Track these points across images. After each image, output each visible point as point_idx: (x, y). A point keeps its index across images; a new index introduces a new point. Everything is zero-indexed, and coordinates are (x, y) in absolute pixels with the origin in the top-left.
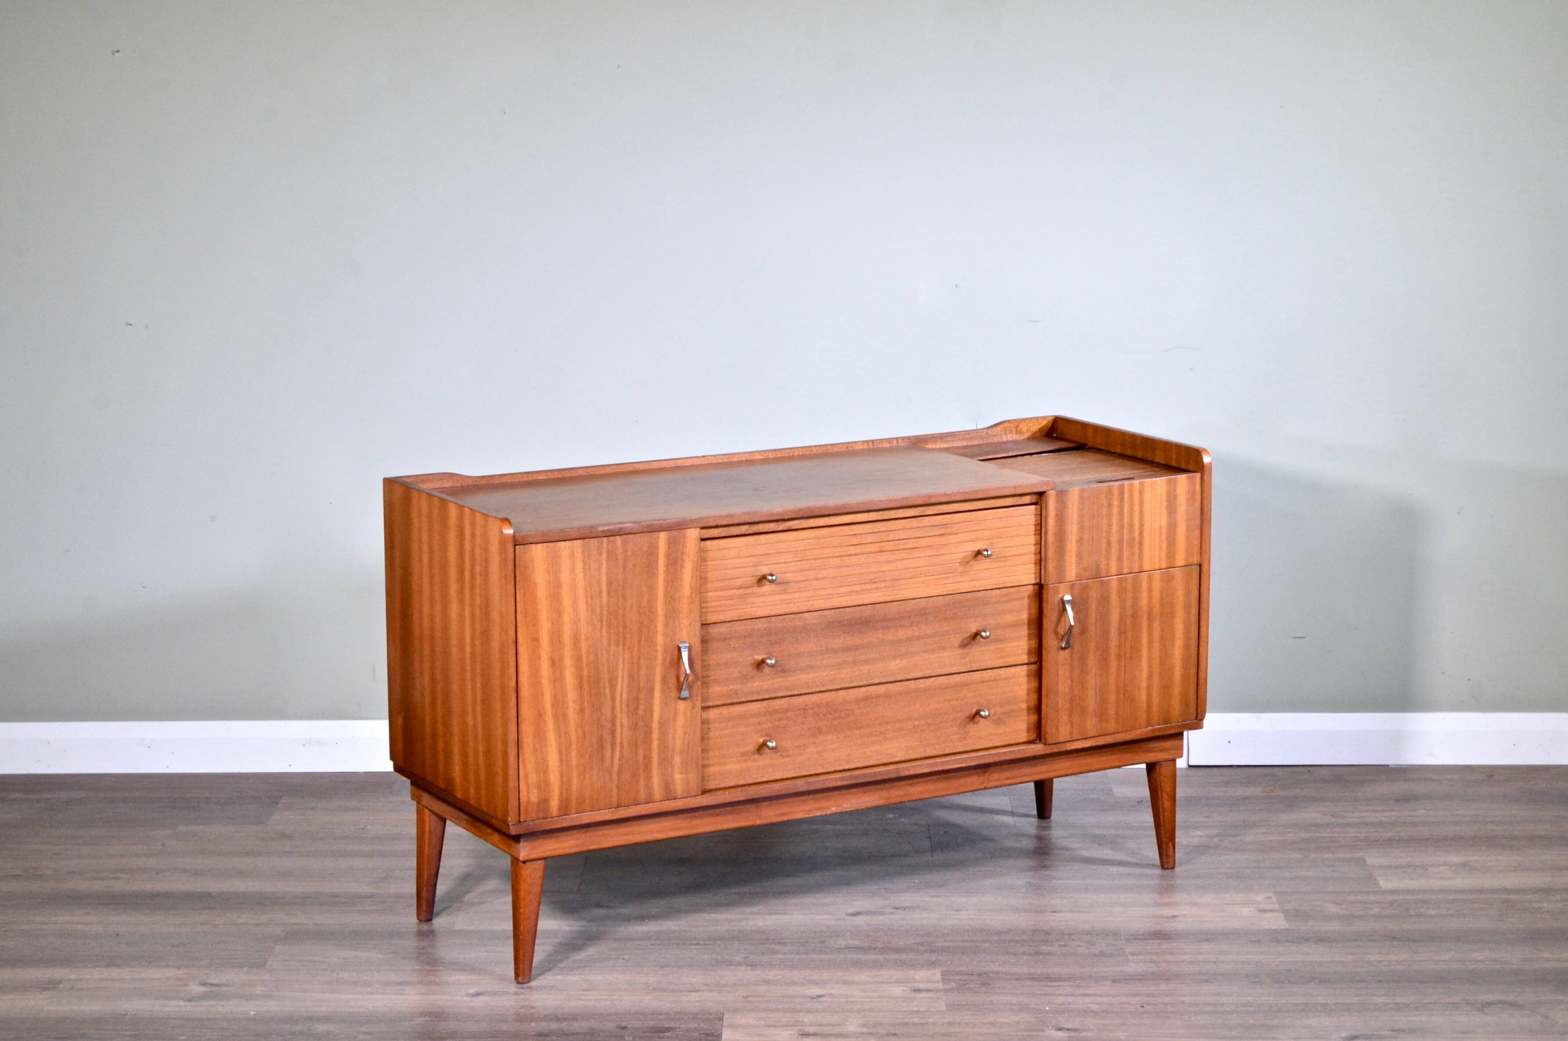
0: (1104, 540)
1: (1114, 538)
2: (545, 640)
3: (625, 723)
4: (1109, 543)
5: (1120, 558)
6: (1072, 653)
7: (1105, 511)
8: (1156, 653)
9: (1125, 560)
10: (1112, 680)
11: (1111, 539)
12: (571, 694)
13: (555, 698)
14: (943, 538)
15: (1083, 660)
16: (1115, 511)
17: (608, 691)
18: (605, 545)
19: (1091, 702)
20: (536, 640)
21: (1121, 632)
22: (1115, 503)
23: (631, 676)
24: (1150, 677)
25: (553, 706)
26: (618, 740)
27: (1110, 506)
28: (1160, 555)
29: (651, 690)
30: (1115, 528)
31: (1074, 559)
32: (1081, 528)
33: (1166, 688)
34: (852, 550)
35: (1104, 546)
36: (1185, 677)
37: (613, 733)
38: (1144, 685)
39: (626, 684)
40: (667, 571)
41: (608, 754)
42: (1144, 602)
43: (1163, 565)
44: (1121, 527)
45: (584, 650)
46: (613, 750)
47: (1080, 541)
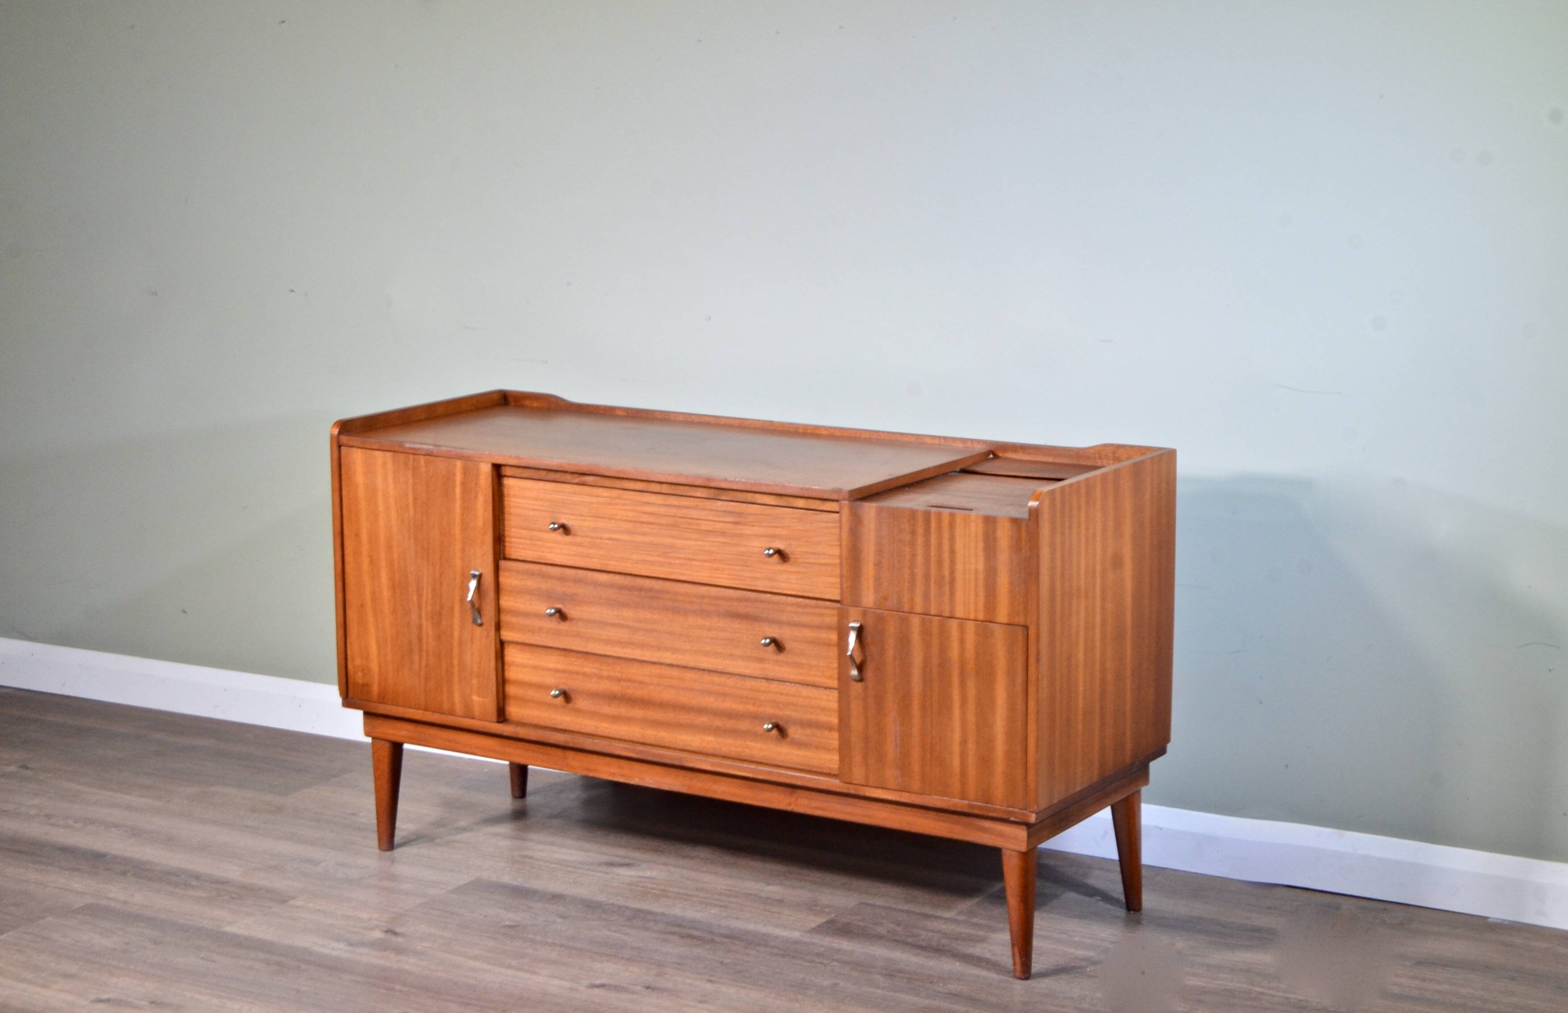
0: (907, 571)
1: (919, 572)
2: (364, 537)
3: (430, 633)
4: (913, 575)
5: (926, 596)
6: (866, 689)
7: (907, 537)
8: (971, 717)
9: (932, 599)
10: (916, 732)
11: (915, 570)
12: (386, 594)
13: (373, 593)
14: (739, 527)
15: (879, 700)
16: (920, 540)
17: (415, 598)
18: (411, 462)
19: (891, 750)
20: (357, 535)
21: (926, 681)
22: (920, 531)
23: (434, 590)
24: (964, 742)
25: (372, 600)
26: (424, 648)
27: (913, 533)
28: (976, 603)
29: (452, 609)
30: (920, 559)
31: (871, 584)
32: (879, 552)
33: (985, 762)
34: (645, 518)
35: (907, 576)
36: (1009, 755)
37: (420, 639)
38: (956, 748)
39: (430, 596)
40: (464, 500)
41: (416, 658)
42: (954, 653)
43: (981, 617)
44: (927, 560)
45: (396, 556)
46: (421, 656)
47: (878, 565)
